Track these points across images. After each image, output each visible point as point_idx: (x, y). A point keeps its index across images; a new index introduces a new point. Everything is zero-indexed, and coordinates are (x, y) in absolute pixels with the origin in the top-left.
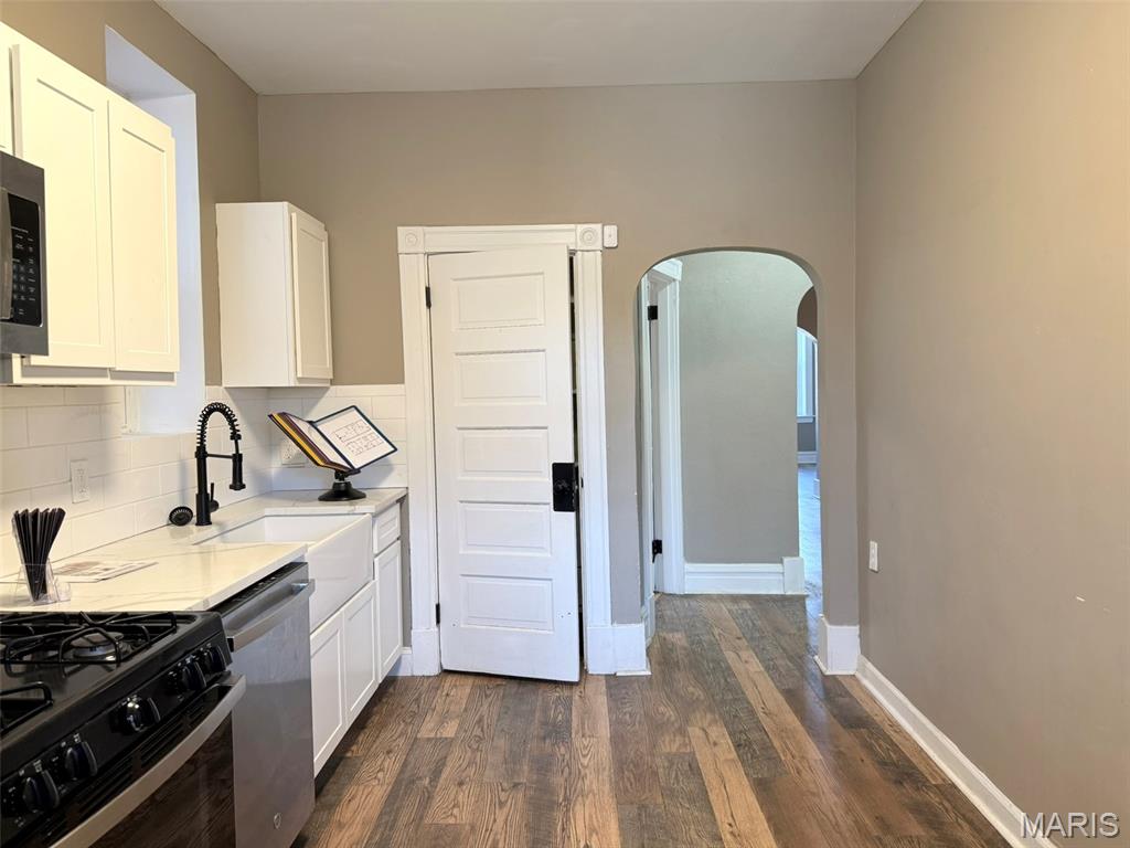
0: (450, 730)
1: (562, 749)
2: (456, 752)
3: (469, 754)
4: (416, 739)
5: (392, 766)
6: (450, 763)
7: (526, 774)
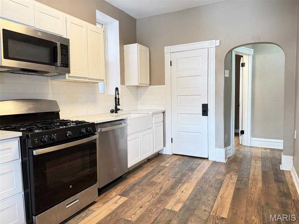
0: (167, 165)
1: (191, 173)
2: (166, 169)
3: (169, 170)
4: (159, 165)
5: (151, 169)
6: (163, 171)
7: (178, 176)
